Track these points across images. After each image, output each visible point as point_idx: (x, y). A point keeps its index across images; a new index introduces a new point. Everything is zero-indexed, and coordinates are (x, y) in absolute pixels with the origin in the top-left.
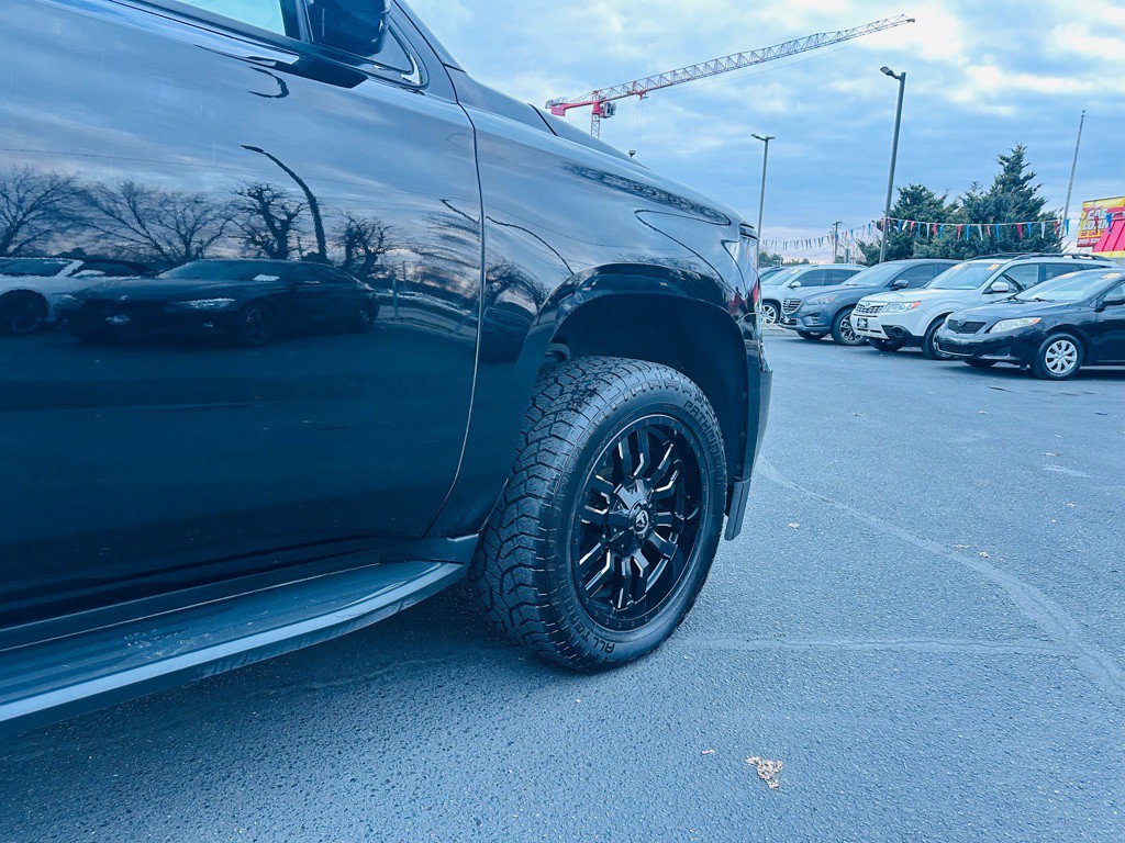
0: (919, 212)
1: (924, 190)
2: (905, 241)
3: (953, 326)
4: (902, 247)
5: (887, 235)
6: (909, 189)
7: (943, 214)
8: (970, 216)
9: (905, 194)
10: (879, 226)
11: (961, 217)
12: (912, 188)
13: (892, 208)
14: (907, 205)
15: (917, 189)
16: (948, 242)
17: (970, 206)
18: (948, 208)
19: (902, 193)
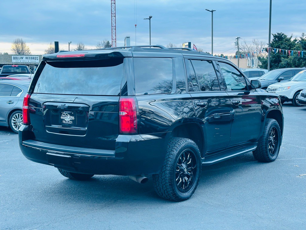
0: (282, 44)
1: (283, 34)
2: (277, 56)
3: (303, 95)
4: (276, 59)
5: (270, 54)
6: (277, 34)
7: (291, 44)
8: (303, 47)
9: (275, 37)
10: (266, 50)
11: (299, 47)
12: (278, 34)
13: (271, 42)
14: (276, 41)
15: (280, 34)
16: (295, 58)
17: (302, 43)
18: (293, 41)
19: (274, 36)
